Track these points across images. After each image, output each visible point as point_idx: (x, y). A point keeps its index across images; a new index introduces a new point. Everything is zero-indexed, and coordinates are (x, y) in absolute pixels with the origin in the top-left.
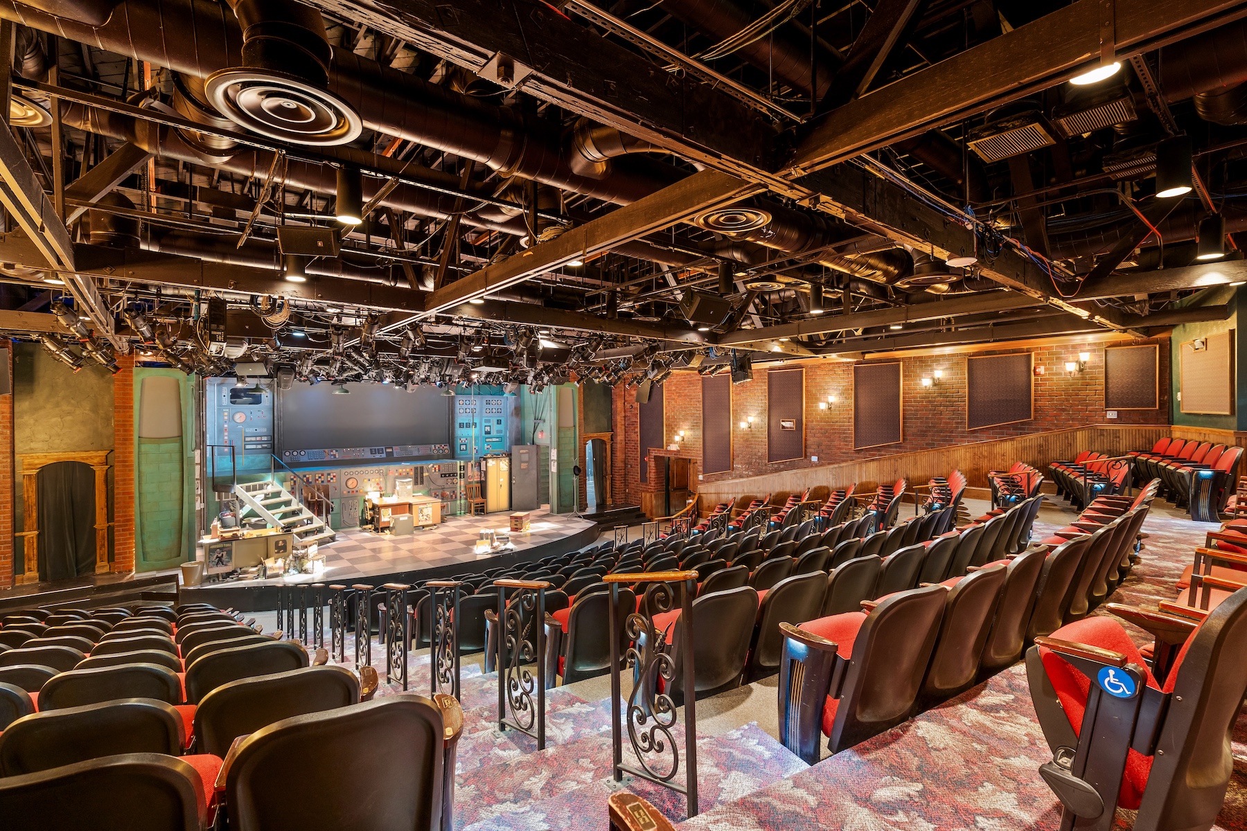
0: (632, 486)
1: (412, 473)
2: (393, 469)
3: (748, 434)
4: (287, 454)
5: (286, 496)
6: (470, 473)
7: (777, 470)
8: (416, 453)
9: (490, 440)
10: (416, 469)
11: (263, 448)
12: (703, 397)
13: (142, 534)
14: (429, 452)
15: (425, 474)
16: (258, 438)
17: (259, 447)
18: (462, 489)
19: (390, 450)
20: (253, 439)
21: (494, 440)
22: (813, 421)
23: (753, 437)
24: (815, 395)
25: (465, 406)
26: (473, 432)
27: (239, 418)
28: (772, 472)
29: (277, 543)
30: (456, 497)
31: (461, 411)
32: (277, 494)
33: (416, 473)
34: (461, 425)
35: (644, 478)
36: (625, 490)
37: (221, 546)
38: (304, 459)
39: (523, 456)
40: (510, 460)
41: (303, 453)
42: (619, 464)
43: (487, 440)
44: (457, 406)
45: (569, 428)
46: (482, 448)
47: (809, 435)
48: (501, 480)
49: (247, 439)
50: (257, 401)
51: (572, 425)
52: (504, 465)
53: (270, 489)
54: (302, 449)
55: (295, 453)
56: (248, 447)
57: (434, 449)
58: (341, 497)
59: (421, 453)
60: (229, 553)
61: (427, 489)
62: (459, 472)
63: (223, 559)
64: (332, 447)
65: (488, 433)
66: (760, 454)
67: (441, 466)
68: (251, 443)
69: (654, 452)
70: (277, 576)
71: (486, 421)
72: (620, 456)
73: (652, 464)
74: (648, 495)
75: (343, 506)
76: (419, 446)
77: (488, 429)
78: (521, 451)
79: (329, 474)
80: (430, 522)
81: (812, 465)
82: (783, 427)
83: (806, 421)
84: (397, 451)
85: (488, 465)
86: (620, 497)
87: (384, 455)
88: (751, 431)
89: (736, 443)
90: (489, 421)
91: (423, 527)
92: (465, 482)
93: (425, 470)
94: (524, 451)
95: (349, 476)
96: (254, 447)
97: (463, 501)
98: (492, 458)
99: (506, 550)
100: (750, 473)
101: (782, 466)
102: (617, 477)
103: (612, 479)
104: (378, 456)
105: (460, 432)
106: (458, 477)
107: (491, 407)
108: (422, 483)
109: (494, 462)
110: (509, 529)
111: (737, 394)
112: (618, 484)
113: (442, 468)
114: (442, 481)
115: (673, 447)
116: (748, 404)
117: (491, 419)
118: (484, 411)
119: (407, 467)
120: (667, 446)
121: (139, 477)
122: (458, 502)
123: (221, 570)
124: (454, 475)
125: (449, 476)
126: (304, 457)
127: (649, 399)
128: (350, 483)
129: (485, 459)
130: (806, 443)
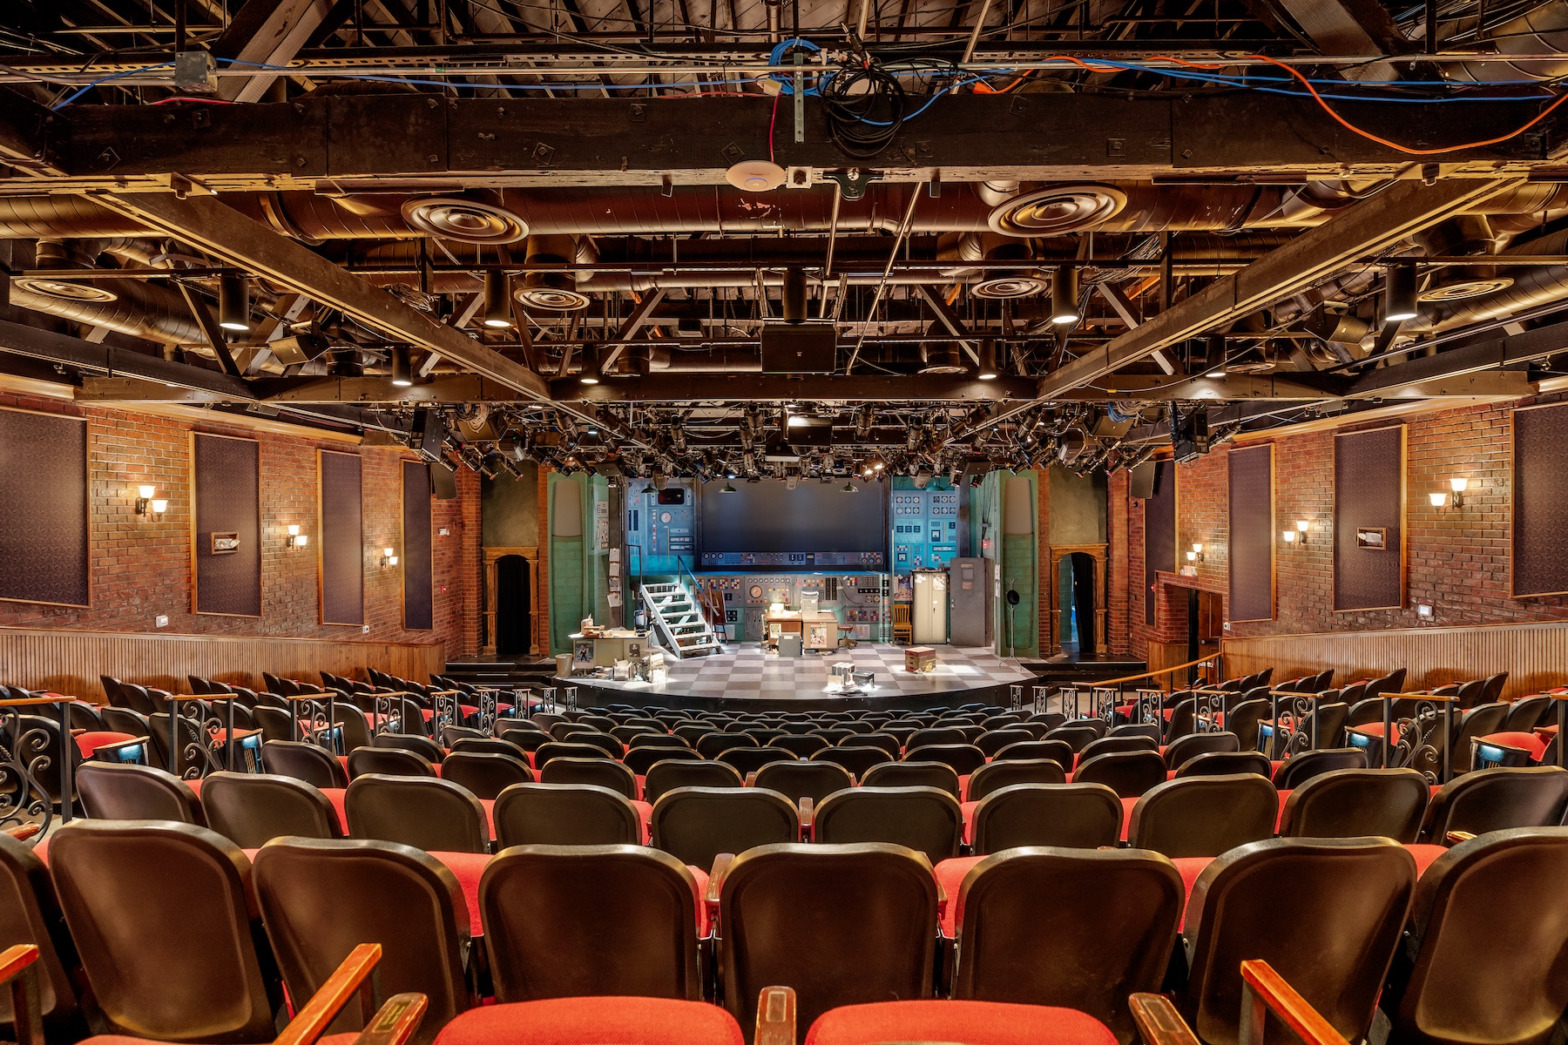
0: (1137, 628)
1: (823, 585)
2: (801, 578)
3: (1301, 554)
4: (706, 556)
5: (689, 600)
6: (895, 590)
7: (1352, 627)
8: (840, 562)
9: (940, 549)
10: (828, 580)
11: (686, 549)
12: (1231, 486)
13: (555, 623)
14: (856, 562)
15: (839, 588)
16: (682, 539)
17: (683, 548)
18: (886, 609)
19: (812, 557)
20: (677, 539)
21: (945, 549)
22: (1422, 533)
23: (1308, 561)
24: (1429, 477)
25: (904, 505)
26: (915, 538)
27: (665, 518)
28: (1343, 629)
29: (631, 646)
30: (877, 619)
31: (900, 511)
32: (682, 597)
33: (827, 586)
34: (900, 529)
35: (1150, 620)
36: (1128, 634)
37: (584, 642)
38: (721, 563)
39: (965, 572)
40: (948, 577)
41: (721, 556)
42: (1117, 593)
43: (936, 549)
44: (893, 505)
45: (1023, 536)
46: (928, 558)
47: (1415, 561)
48: (935, 602)
49: (673, 540)
50: (681, 501)
51: (1029, 531)
52: (939, 583)
53: (678, 591)
54: (721, 552)
55: (714, 556)
56: (673, 547)
57: (864, 557)
58: (746, 607)
59: (847, 562)
60: (591, 650)
61: (841, 606)
62: (881, 588)
63: (587, 655)
64: (749, 551)
65: (936, 539)
66: (1321, 593)
67: (859, 579)
68: (675, 543)
69: (1164, 578)
70: (623, 679)
71: (933, 524)
72: (1118, 580)
73: (1162, 597)
74: (1156, 646)
75: (747, 616)
76: (845, 554)
77: (936, 534)
78: (963, 566)
79: (733, 580)
80: (825, 646)
81: (1418, 622)
82: (1363, 543)
83: (1410, 533)
84: (818, 558)
85: (916, 581)
86: (1118, 644)
87: (804, 563)
88: (1307, 548)
89: (1280, 568)
90: (937, 524)
91: (817, 650)
92: (890, 601)
93: (838, 582)
94: (967, 566)
95: (753, 584)
96: (678, 547)
97: (886, 626)
98: (922, 572)
99: (858, 692)
100: (1306, 627)
101: (1361, 620)
102: (1114, 614)
103: (1107, 616)
104: (796, 563)
105: (894, 536)
106: (881, 594)
107: (940, 505)
108: (835, 597)
109: (924, 579)
110: (904, 667)
111: (1284, 481)
112: (1114, 623)
113: (860, 582)
114: (859, 598)
115: (1189, 571)
116: (1301, 498)
117: (941, 521)
118: (931, 511)
119: (818, 577)
120: (1181, 568)
121: (553, 571)
122: (881, 625)
123: (584, 665)
124: (876, 591)
125: (869, 592)
126: (722, 559)
127: (1156, 491)
128: (754, 591)
129: (913, 573)
130: (1408, 577)
